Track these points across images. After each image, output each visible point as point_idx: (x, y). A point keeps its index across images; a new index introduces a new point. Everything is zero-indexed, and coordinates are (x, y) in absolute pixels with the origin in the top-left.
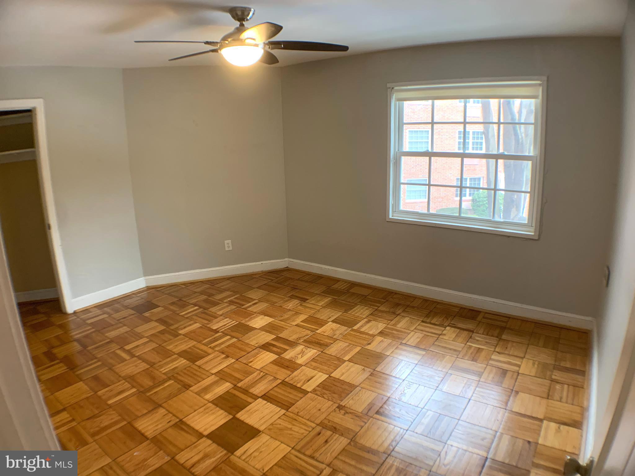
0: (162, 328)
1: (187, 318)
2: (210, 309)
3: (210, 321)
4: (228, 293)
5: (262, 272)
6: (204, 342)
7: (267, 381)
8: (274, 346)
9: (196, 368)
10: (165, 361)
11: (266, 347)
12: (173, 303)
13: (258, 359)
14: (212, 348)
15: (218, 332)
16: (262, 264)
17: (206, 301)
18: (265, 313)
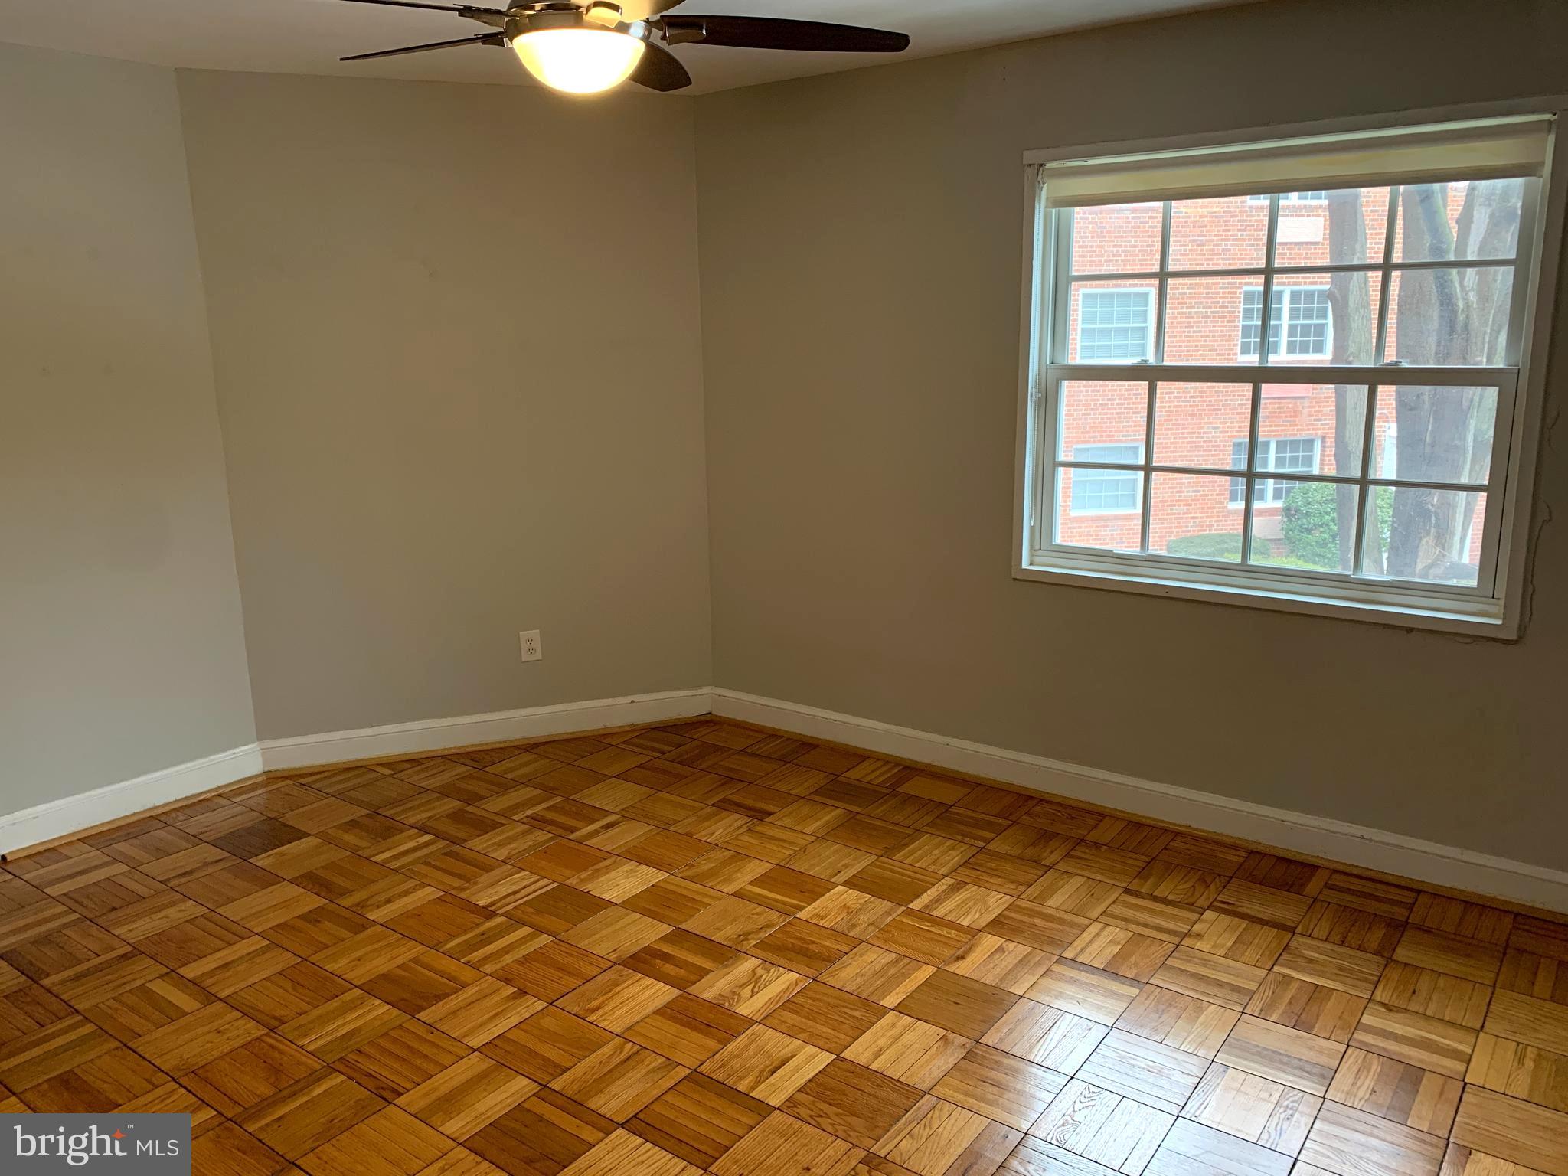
0: (316, 902)
1: (396, 870)
2: (470, 844)
3: (468, 880)
4: (527, 793)
5: (634, 728)
6: (448, 946)
7: (644, 1072)
8: (666, 957)
9: (421, 1031)
10: (316, 1012)
11: (643, 962)
12: (353, 825)
13: (618, 1000)
14: (475, 966)
15: (494, 914)
16: (633, 702)
17: (457, 817)
18: (639, 856)
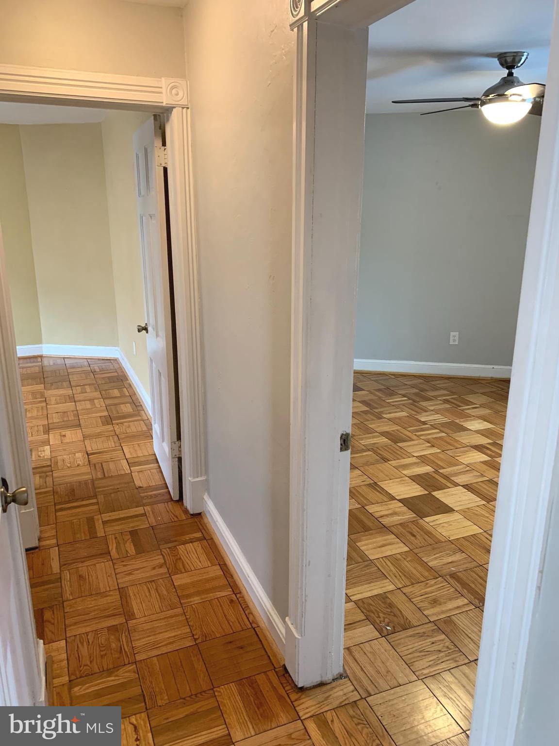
0: (365, 408)
1: (393, 405)
2: (421, 403)
3: (418, 413)
4: (445, 392)
5: (492, 378)
6: (409, 429)
7: (472, 475)
8: (488, 449)
9: (398, 448)
10: (364, 436)
11: (479, 448)
12: (379, 390)
13: (467, 455)
14: (418, 436)
15: (427, 424)
16: (493, 368)
17: (416, 394)
18: (484, 419)
